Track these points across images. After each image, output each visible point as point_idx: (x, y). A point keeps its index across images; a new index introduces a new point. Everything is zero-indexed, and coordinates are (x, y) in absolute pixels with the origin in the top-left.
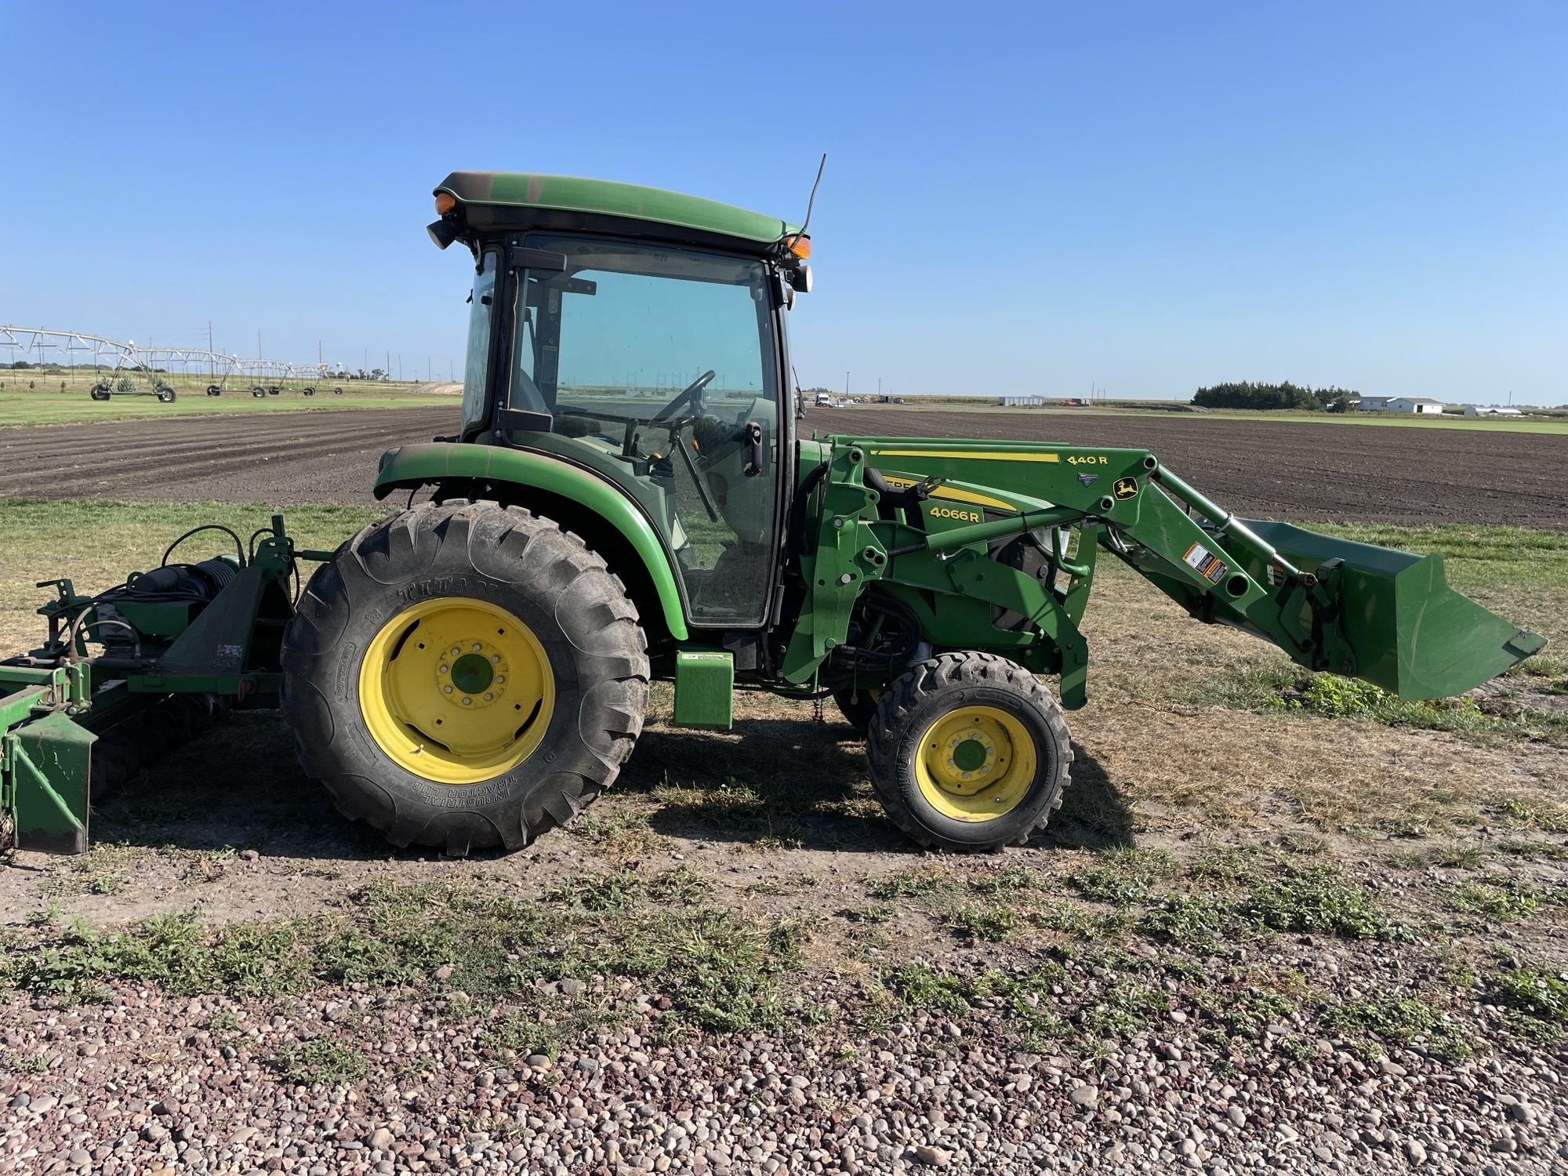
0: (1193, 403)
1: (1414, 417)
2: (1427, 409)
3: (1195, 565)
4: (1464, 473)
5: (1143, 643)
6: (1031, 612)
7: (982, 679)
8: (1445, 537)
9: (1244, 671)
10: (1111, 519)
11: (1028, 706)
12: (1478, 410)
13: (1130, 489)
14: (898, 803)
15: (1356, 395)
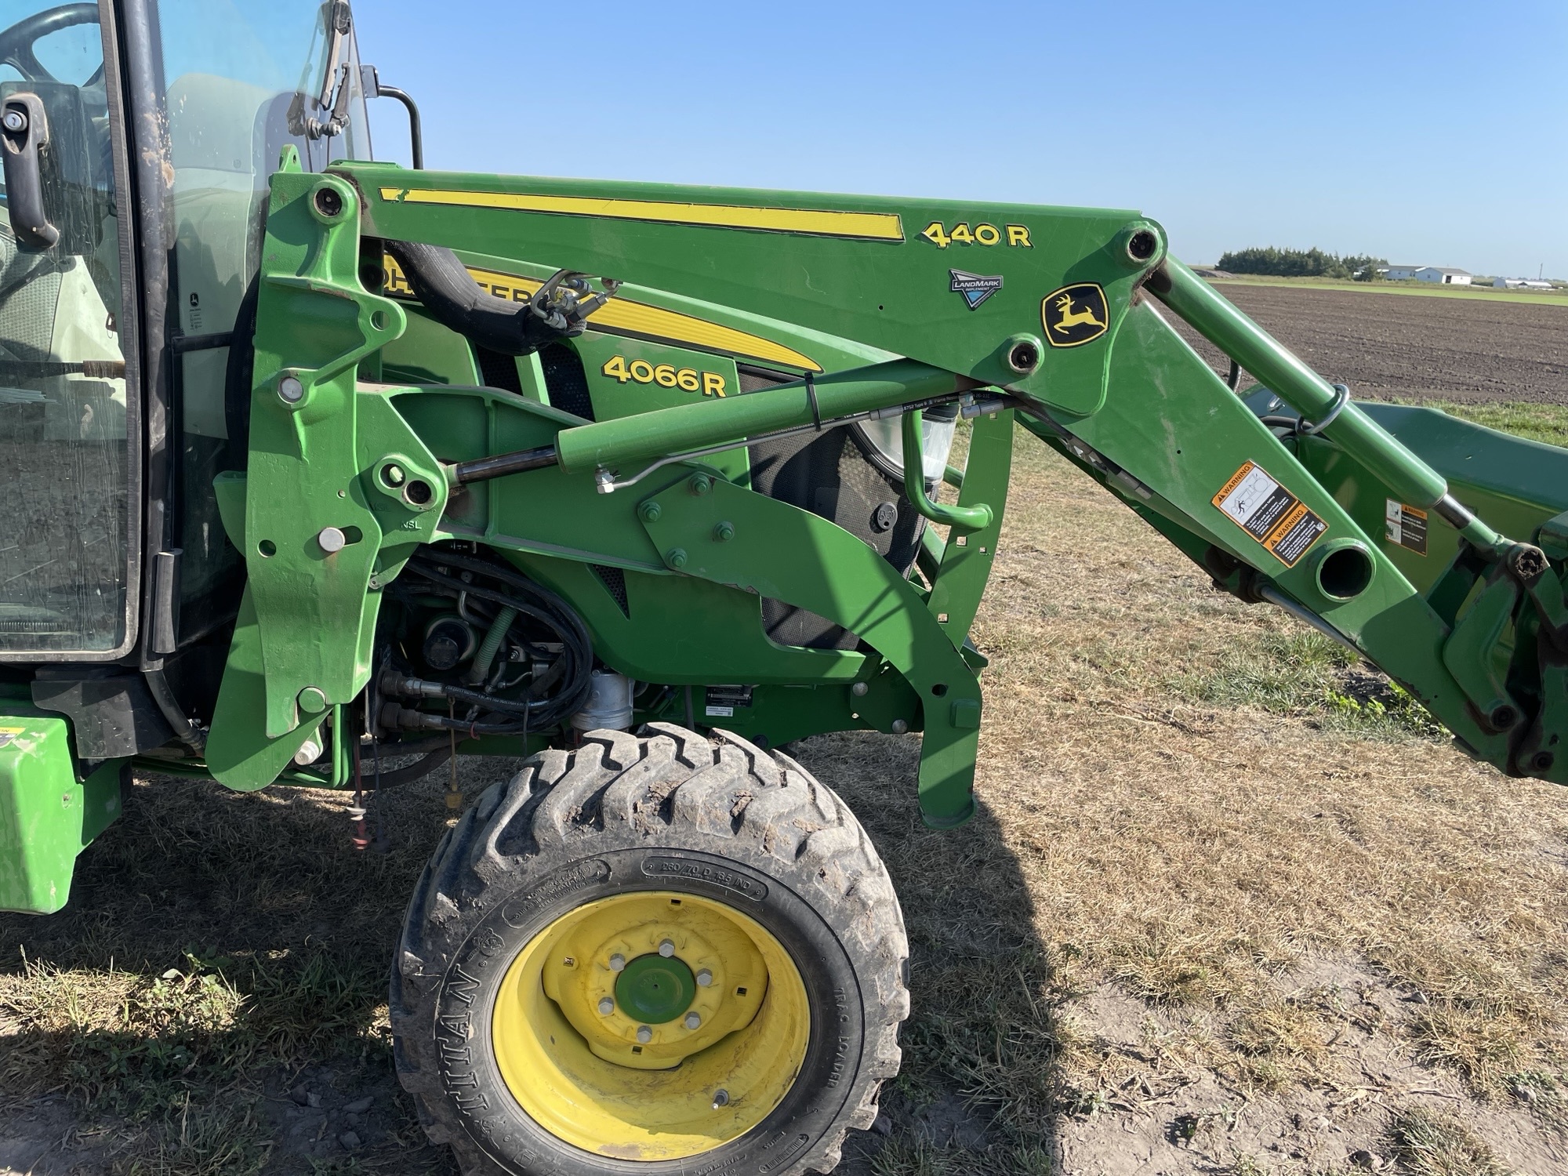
0: (1217, 268)
1: (1442, 287)
2: (1455, 280)
3: (1242, 519)
4: (1512, 345)
5: (1136, 576)
6: (850, 612)
7: (659, 825)
8: (1518, 419)
9: (1285, 631)
10: (1034, 395)
11: (784, 896)
12: (1507, 281)
13: (1087, 317)
14: (448, 1126)
15: (1384, 263)
